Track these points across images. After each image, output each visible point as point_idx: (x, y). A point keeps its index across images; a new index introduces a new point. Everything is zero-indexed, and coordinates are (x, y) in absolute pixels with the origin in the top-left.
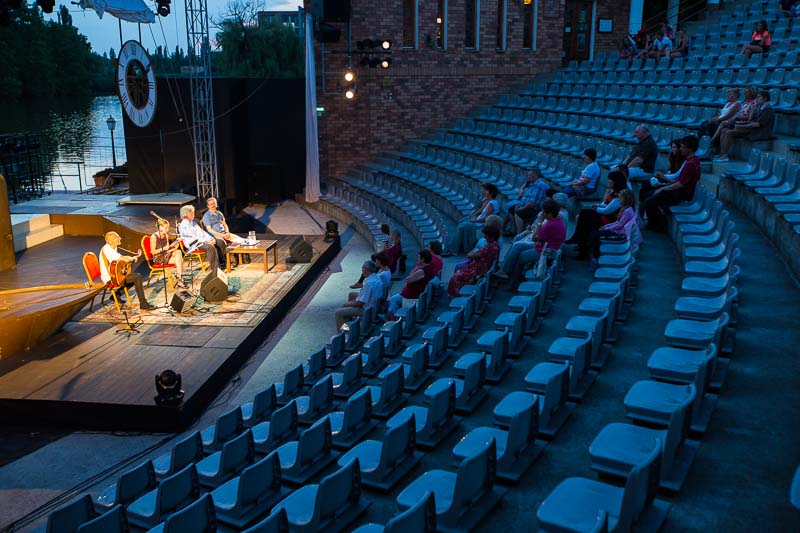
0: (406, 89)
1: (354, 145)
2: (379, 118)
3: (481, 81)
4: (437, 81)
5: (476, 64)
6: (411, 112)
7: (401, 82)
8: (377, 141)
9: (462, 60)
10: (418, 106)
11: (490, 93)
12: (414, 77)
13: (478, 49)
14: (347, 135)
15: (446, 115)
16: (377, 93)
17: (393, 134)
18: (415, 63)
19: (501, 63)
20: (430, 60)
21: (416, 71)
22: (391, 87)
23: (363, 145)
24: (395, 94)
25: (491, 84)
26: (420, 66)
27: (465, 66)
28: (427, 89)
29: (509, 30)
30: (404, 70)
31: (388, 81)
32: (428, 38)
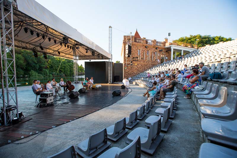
0: (139, 66)
3: (149, 65)
4: (143, 65)
5: (149, 62)
6: (139, 69)
7: (138, 64)
10: (140, 68)
12: (140, 64)
13: (149, 60)
14: (130, 72)
16: (135, 66)
18: (140, 62)
19: (152, 62)
21: (140, 63)
23: (132, 74)
24: (137, 66)
25: (151, 66)
27: (147, 62)
28: (142, 66)
29: (153, 58)
30: (138, 63)
31: (136, 64)
32: (142, 58)
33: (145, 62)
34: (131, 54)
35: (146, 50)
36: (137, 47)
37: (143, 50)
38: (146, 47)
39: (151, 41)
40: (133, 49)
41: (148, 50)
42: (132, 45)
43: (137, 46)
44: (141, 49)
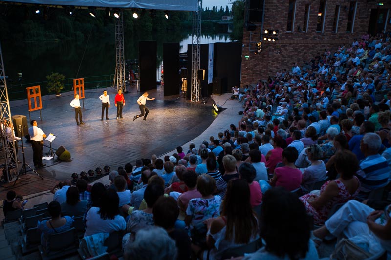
0: (286, 49)
2: (273, 61)
3: (323, 46)
4: (301, 46)
5: (321, 39)
6: (287, 60)
7: (284, 46)
8: (271, 71)
9: (314, 37)
12: (290, 44)
13: (323, 32)
14: (258, 68)
16: (273, 51)
18: (292, 39)
19: (334, 38)
20: (299, 37)
21: (291, 41)
23: (264, 72)
24: (281, 51)
26: (294, 39)
27: (316, 40)
28: (296, 50)
29: (340, 24)
30: (286, 41)
32: (299, 28)
33: (307, 38)
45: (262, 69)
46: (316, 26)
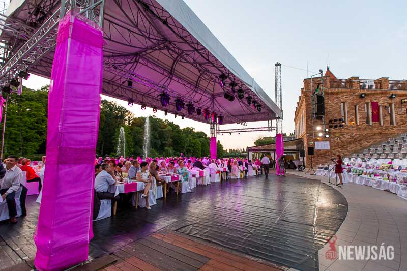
0: (344, 137)
1: (325, 155)
2: (335, 146)
4: (356, 135)
5: (371, 130)
6: (347, 145)
7: (342, 135)
8: (335, 154)
9: (366, 128)
10: (350, 143)
11: (379, 140)
12: (347, 133)
13: (371, 124)
15: (361, 147)
16: (334, 138)
17: (340, 152)
18: (347, 129)
19: (381, 129)
21: (347, 131)
22: (339, 137)
23: (329, 155)
24: (340, 138)
27: (367, 130)
28: (352, 137)
30: (343, 131)
31: (337, 134)
32: (352, 121)
33: (360, 129)
34: (323, 114)
35: (363, 101)
36: (338, 98)
37: (352, 104)
38: (361, 97)
39: (374, 82)
40: (329, 102)
41: (367, 101)
42: (326, 94)
43: (338, 96)
44: (349, 101)
45: (326, 153)
46: (365, 120)
